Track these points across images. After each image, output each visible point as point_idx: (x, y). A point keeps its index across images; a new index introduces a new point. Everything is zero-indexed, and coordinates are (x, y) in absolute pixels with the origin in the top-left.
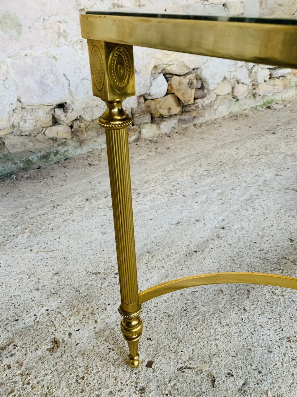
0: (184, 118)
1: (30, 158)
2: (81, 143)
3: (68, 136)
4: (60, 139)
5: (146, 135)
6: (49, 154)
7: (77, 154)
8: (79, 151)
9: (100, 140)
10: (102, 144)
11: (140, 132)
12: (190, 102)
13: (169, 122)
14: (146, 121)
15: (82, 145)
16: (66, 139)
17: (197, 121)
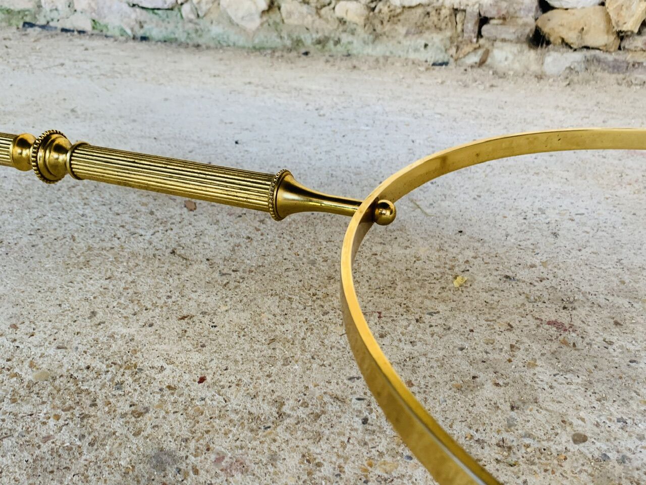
0: (606, 58)
1: (302, 37)
2: (377, 37)
3: (361, 21)
4: (349, 22)
5: (500, 62)
6: (327, 39)
7: (365, 52)
8: (369, 50)
9: (409, 43)
10: (410, 50)
11: (487, 53)
12: (625, 26)
13: (565, 55)
14: (507, 37)
15: (376, 42)
16: (357, 24)
17: (640, 74)
